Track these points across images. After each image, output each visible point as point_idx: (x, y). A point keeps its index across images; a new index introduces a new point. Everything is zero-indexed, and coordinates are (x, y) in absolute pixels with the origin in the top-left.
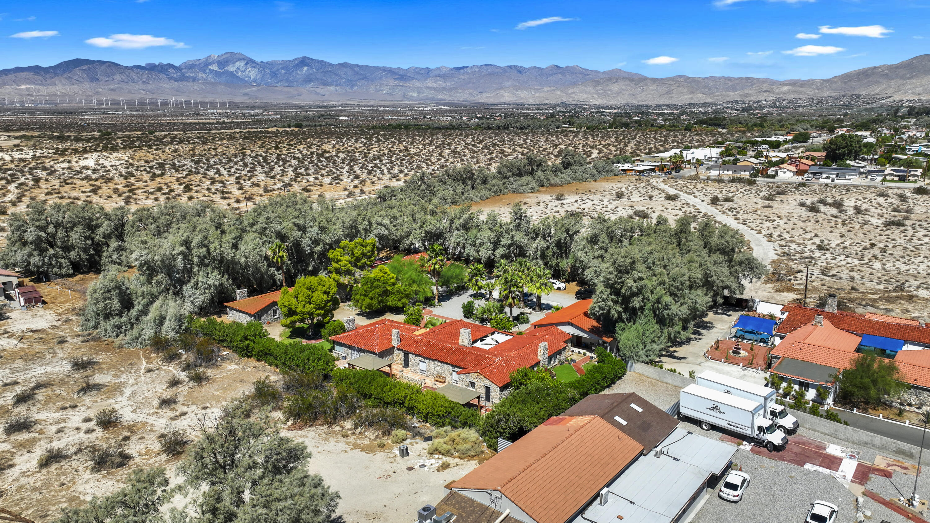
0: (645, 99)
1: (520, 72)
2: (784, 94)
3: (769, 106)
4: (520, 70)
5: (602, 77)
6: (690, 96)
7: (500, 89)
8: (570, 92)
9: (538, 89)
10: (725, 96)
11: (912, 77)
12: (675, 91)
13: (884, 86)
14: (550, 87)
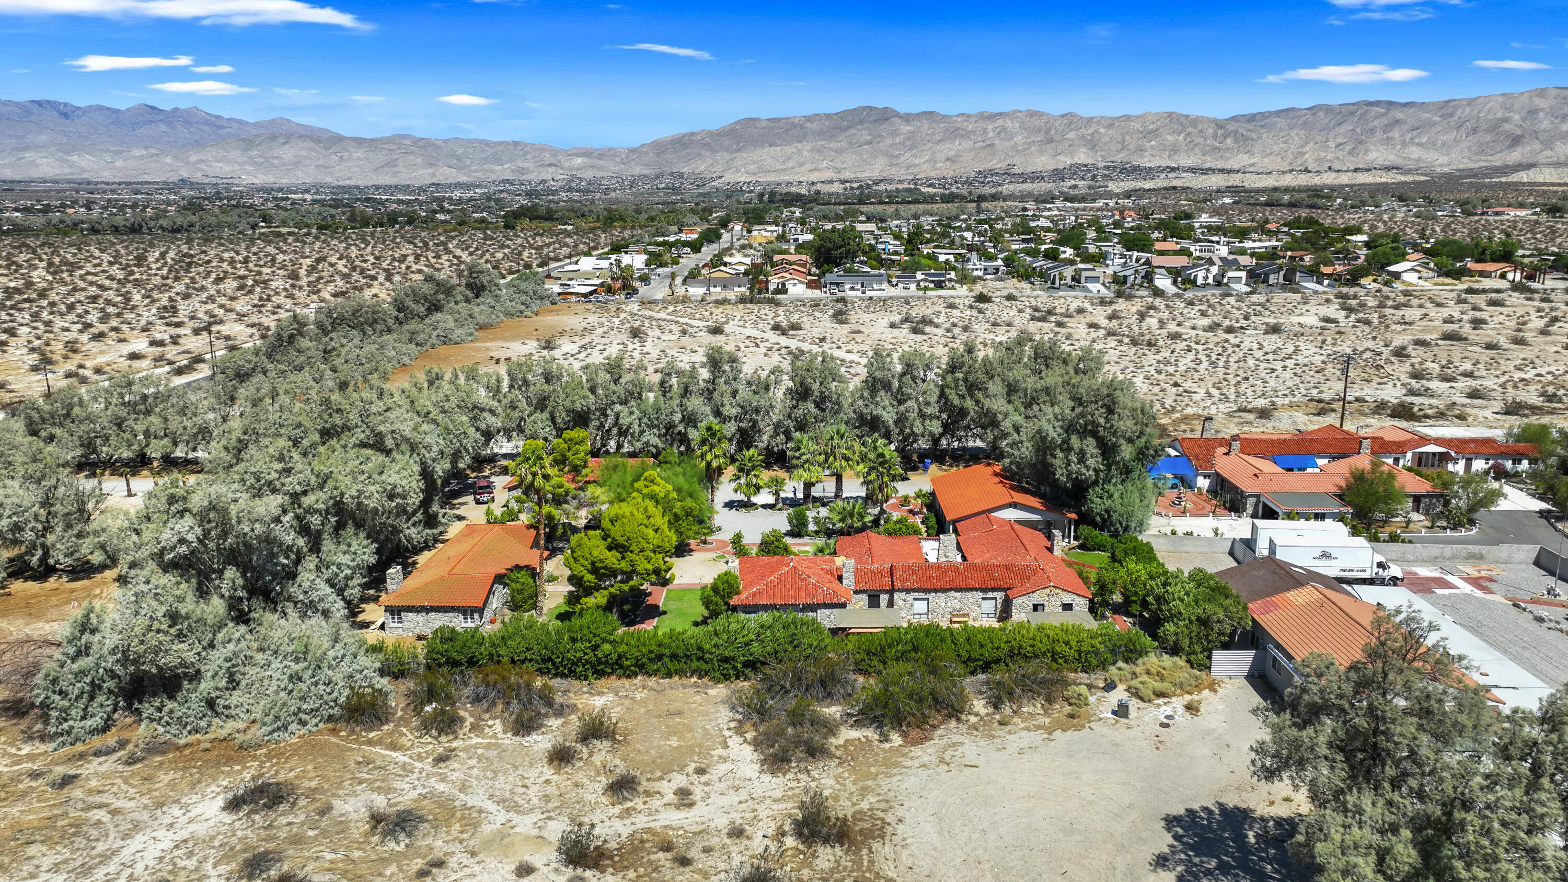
0: (350, 175)
1: (66, 116)
2: (578, 169)
3: (562, 189)
4: (66, 112)
5: (254, 132)
6: (430, 171)
7: (26, 149)
8: (193, 159)
9: (118, 153)
10: (487, 171)
11: (739, 150)
12: (401, 162)
13: (710, 162)
14: (146, 148)
